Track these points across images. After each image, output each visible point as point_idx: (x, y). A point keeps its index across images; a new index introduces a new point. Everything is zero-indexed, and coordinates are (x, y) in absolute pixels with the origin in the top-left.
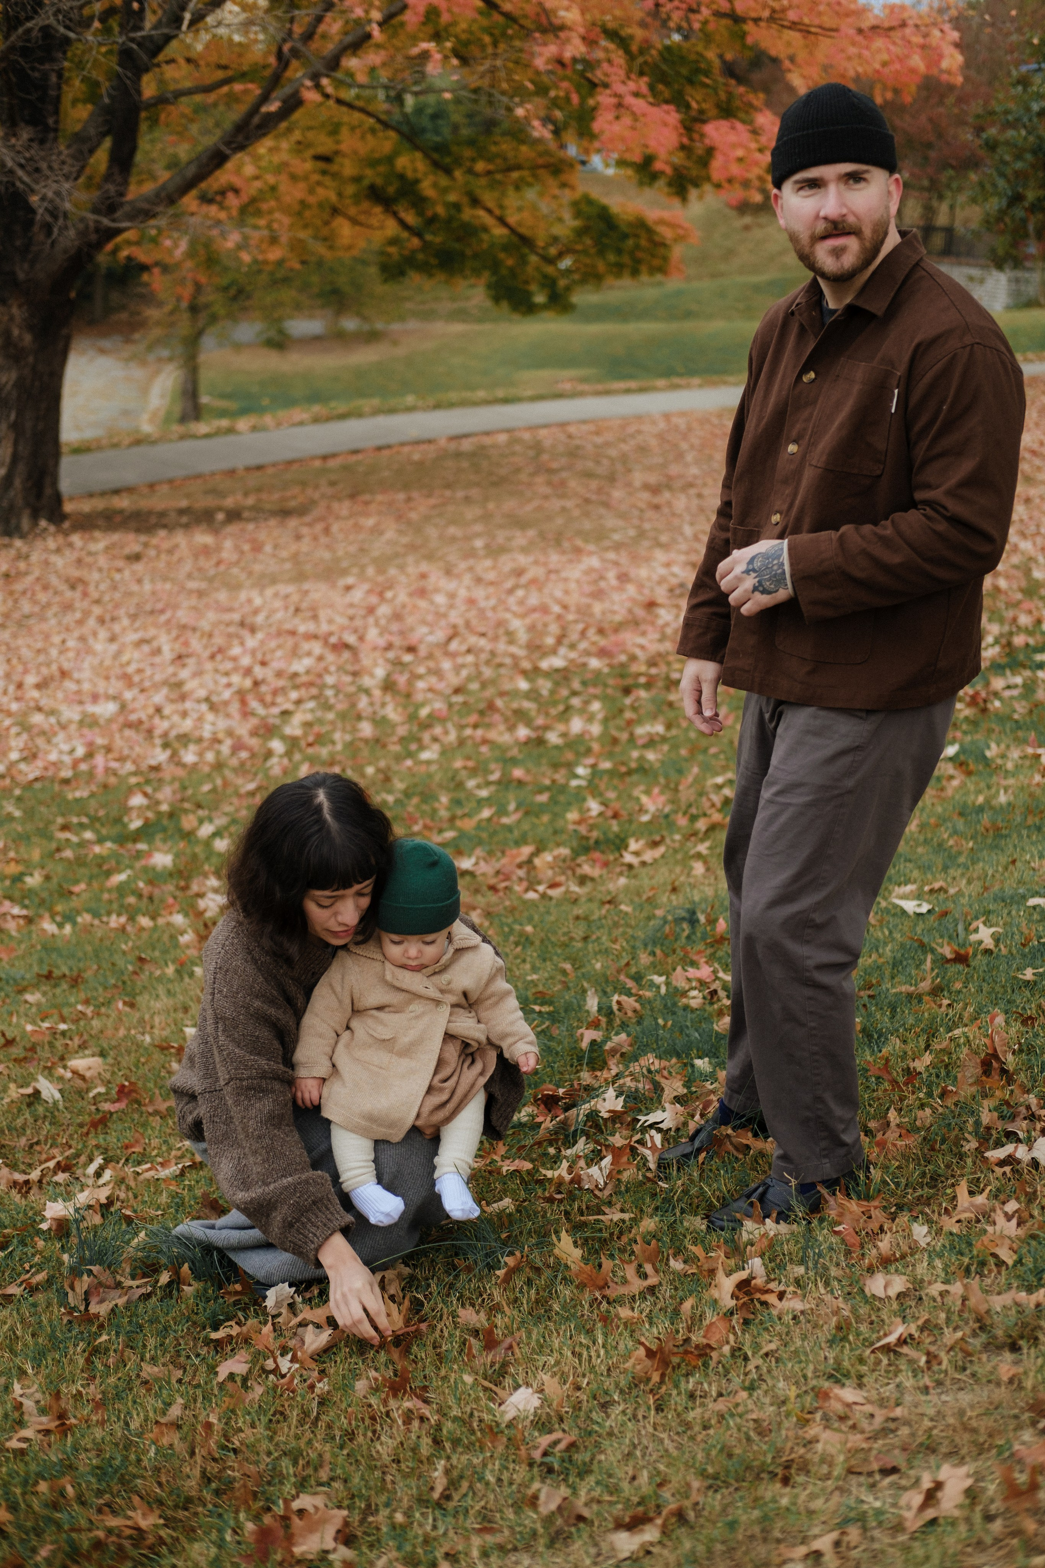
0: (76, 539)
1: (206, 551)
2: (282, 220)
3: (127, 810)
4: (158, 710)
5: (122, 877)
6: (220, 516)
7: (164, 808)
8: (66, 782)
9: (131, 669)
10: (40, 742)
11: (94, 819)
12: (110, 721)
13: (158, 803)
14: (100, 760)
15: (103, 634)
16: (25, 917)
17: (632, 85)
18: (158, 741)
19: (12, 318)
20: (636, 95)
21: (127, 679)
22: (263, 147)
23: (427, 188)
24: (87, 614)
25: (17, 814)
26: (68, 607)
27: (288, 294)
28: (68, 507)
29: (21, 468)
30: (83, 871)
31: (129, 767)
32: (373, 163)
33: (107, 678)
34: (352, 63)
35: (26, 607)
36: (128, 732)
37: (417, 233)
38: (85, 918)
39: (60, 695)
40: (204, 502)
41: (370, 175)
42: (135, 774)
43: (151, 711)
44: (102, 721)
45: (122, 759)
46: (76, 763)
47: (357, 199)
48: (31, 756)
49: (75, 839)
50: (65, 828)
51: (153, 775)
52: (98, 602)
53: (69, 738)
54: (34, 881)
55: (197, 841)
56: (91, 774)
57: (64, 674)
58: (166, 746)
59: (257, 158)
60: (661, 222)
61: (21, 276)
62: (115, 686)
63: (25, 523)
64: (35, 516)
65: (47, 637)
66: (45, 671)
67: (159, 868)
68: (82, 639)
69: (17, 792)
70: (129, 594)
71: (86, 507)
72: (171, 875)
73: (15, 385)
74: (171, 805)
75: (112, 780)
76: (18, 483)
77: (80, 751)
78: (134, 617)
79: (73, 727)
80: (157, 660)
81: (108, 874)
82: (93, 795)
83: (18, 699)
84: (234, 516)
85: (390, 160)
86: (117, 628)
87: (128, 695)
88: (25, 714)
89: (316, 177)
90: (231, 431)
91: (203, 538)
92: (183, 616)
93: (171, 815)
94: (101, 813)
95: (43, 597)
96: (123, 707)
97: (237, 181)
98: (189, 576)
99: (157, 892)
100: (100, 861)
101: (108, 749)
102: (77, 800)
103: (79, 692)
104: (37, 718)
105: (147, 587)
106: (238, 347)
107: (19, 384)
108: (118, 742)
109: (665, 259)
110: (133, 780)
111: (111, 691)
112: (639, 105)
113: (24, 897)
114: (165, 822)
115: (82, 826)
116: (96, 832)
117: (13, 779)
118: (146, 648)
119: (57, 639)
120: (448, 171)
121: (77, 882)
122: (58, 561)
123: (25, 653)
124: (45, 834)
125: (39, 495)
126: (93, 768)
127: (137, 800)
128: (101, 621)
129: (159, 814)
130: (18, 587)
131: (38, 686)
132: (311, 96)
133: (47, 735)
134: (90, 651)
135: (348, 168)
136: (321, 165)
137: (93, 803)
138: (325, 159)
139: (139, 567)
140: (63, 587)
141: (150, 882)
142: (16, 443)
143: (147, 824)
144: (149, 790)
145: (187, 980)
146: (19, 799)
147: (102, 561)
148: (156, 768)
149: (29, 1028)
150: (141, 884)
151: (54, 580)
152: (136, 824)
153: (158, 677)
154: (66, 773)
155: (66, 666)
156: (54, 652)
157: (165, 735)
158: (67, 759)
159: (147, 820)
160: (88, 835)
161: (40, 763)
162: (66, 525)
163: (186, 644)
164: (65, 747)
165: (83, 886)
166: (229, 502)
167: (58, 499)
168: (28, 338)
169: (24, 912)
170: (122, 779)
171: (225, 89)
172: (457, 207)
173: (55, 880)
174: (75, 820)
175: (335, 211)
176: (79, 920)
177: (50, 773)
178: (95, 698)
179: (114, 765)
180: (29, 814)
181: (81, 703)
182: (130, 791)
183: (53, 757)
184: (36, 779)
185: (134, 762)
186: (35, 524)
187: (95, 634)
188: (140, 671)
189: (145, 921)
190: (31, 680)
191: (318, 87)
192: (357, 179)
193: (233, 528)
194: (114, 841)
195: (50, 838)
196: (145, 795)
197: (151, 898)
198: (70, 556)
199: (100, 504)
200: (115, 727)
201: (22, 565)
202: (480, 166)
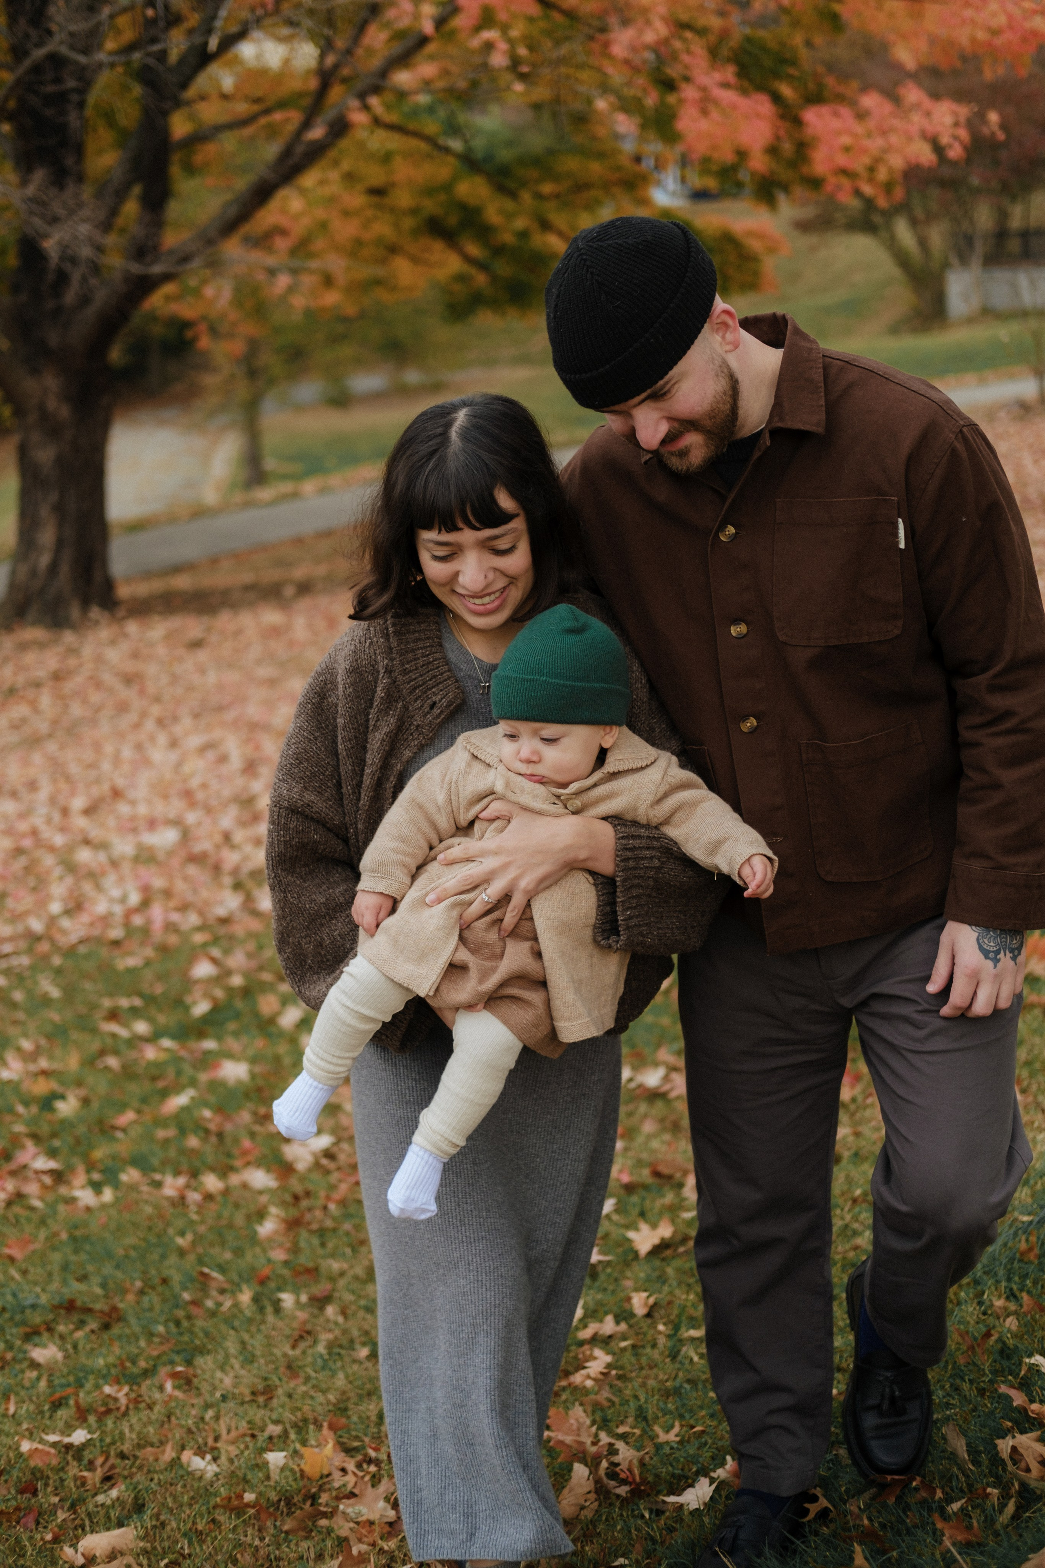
0: (132, 627)
1: (275, 632)
2: (336, 264)
3: (188, 983)
4: (227, 837)
5: (181, 1100)
6: (289, 591)
7: (237, 981)
8: (116, 943)
9: (195, 783)
10: (87, 887)
11: (150, 1000)
12: (170, 853)
13: (228, 973)
14: (157, 913)
15: (162, 739)
16: (51, 1172)
17: (717, 76)
18: (227, 880)
19: (46, 390)
20: (725, 85)
21: (188, 795)
22: (309, 179)
23: (492, 214)
24: (144, 715)
25: (55, 993)
26: (123, 708)
27: (347, 351)
28: (123, 591)
29: (68, 553)
30: (134, 1088)
31: (193, 919)
32: (430, 191)
33: (166, 797)
34: (403, 78)
35: (77, 710)
36: (192, 870)
37: (482, 266)
38: (130, 1175)
39: (111, 822)
40: (272, 575)
41: (430, 206)
42: (199, 929)
43: (218, 838)
44: (161, 856)
45: (184, 908)
46: (129, 914)
47: (416, 232)
48: (75, 907)
49: (123, 1033)
50: (113, 1015)
51: (222, 931)
52: (157, 699)
53: (121, 880)
54: (66, 1108)
55: (281, 1034)
56: (145, 931)
57: (117, 794)
58: (238, 886)
59: (303, 192)
60: (750, 233)
61: (53, 343)
62: (176, 807)
63: (75, 613)
64: (85, 607)
65: (97, 747)
66: (95, 791)
67: (231, 1082)
68: (139, 747)
69: (57, 961)
70: (190, 688)
71: (142, 589)
72: (247, 1095)
73: (56, 464)
74: (246, 975)
75: (173, 940)
76: (65, 570)
77: (134, 898)
78: (196, 716)
79: (126, 867)
80: (225, 769)
81: (165, 1094)
82: (148, 963)
83: (63, 830)
84: (305, 588)
85: (448, 187)
86: (178, 730)
87: (191, 818)
88: (70, 849)
89: (369, 213)
90: (295, 495)
91: (271, 616)
92: (253, 711)
93: (247, 992)
94: (159, 989)
95: (95, 697)
96: (186, 835)
97: (284, 222)
98: (259, 662)
99: (228, 1127)
100: (155, 1072)
101: (167, 894)
102: (130, 971)
103: (133, 818)
104: (84, 855)
105: (212, 678)
106: (300, 408)
108: (180, 886)
109: (756, 274)
110: (199, 938)
111: (172, 815)
112: (728, 96)
113: (54, 1135)
114: (239, 1004)
115: (135, 1012)
116: (151, 1020)
117: (52, 940)
118: (211, 755)
119: (109, 749)
120: (512, 194)
121: (122, 1107)
122: (113, 655)
123: (74, 769)
124: (86, 1024)
125: (88, 583)
126: (149, 922)
127: (203, 969)
128: (160, 722)
129: (230, 990)
130: (69, 686)
131: (89, 811)
132: (358, 118)
133: (94, 876)
134: (147, 762)
135: (403, 199)
136: (375, 199)
137: (148, 974)
138: (378, 192)
139: (202, 656)
140: (119, 686)
141: (219, 1110)
142: (60, 527)
143: (216, 1009)
144: (216, 952)
145: (270, 1318)
146: (59, 971)
147: (161, 651)
148: (224, 921)
149: (26, 1446)
150: (207, 1113)
151: (107, 678)
152: (201, 1008)
153: (227, 793)
154: (116, 933)
155: (120, 782)
156: (106, 766)
157: (235, 872)
158: (118, 910)
159: (214, 1000)
160: (141, 1027)
161: (85, 918)
162: (121, 613)
163: (257, 748)
164: (116, 893)
165: (129, 1116)
166: (299, 573)
167: (109, 585)
168: (65, 410)
169: (52, 1164)
170: (184, 936)
171: (263, 121)
172: (524, 235)
173: (95, 1105)
174: (124, 1002)
175: (393, 249)
176: (124, 1177)
177: (96, 932)
178: (152, 824)
179: (175, 917)
180: (70, 993)
181: (134, 830)
182: (195, 953)
183: (101, 907)
184: (81, 942)
185: (201, 913)
186: (86, 613)
187: (152, 739)
188: (204, 786)
189: (212, 1182)
190: (78, 803)
191: (366, 108)
192: (414, 211)
193: (304, 603)
194: (174, 1037)
195: (94, 1031)
196: (214, 961)
197: (220, 1135)
198: (125, 647)
199: (157, 586)
200: (175, 862)
201: (72, 662)
202: (547, 188)
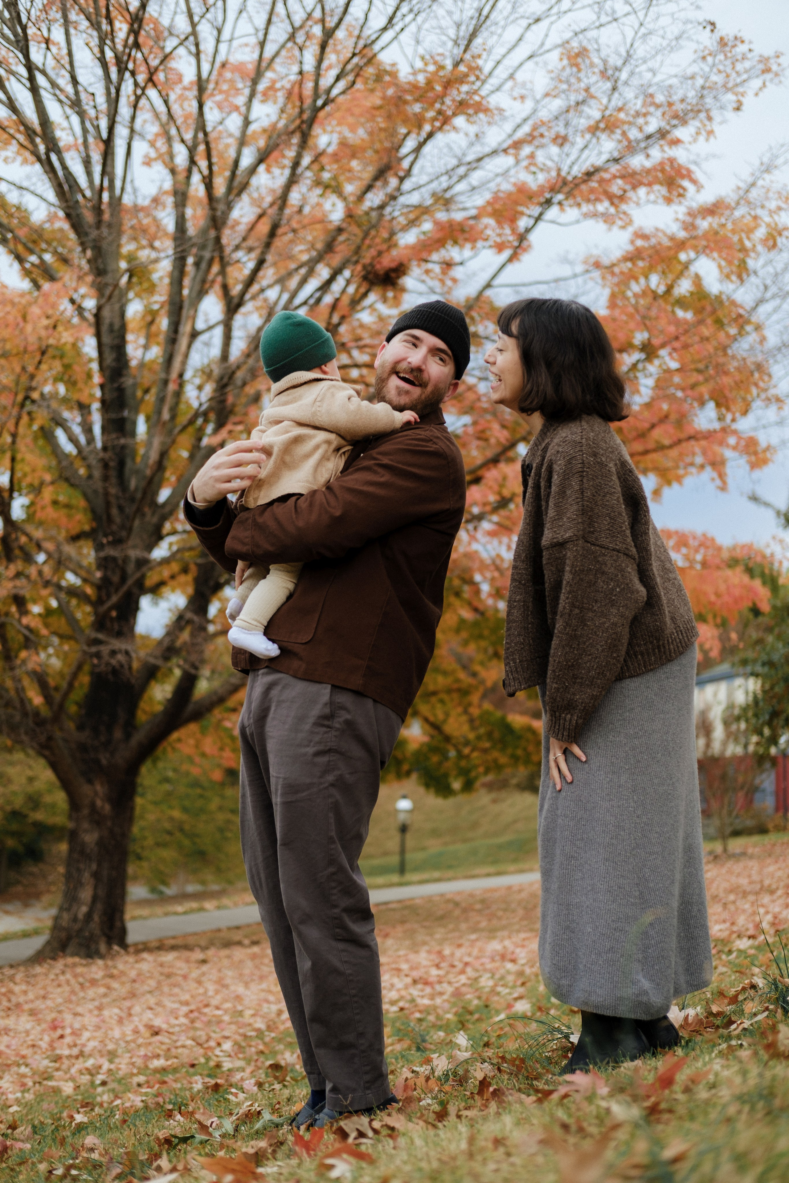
19: (96, 793)
29: (99, 906)
61: (104, 762)
63: (103, 948)
64: (109, 944)
73: (97, 844)
76: (96, 918)
107: (100, 843)
125: (111, 927)
142: (95, 888)
162: (130, 951)
167: (124, 933)
168: (107, 808)
186: (110, 948)
